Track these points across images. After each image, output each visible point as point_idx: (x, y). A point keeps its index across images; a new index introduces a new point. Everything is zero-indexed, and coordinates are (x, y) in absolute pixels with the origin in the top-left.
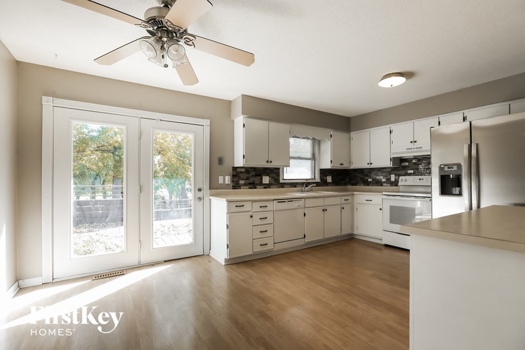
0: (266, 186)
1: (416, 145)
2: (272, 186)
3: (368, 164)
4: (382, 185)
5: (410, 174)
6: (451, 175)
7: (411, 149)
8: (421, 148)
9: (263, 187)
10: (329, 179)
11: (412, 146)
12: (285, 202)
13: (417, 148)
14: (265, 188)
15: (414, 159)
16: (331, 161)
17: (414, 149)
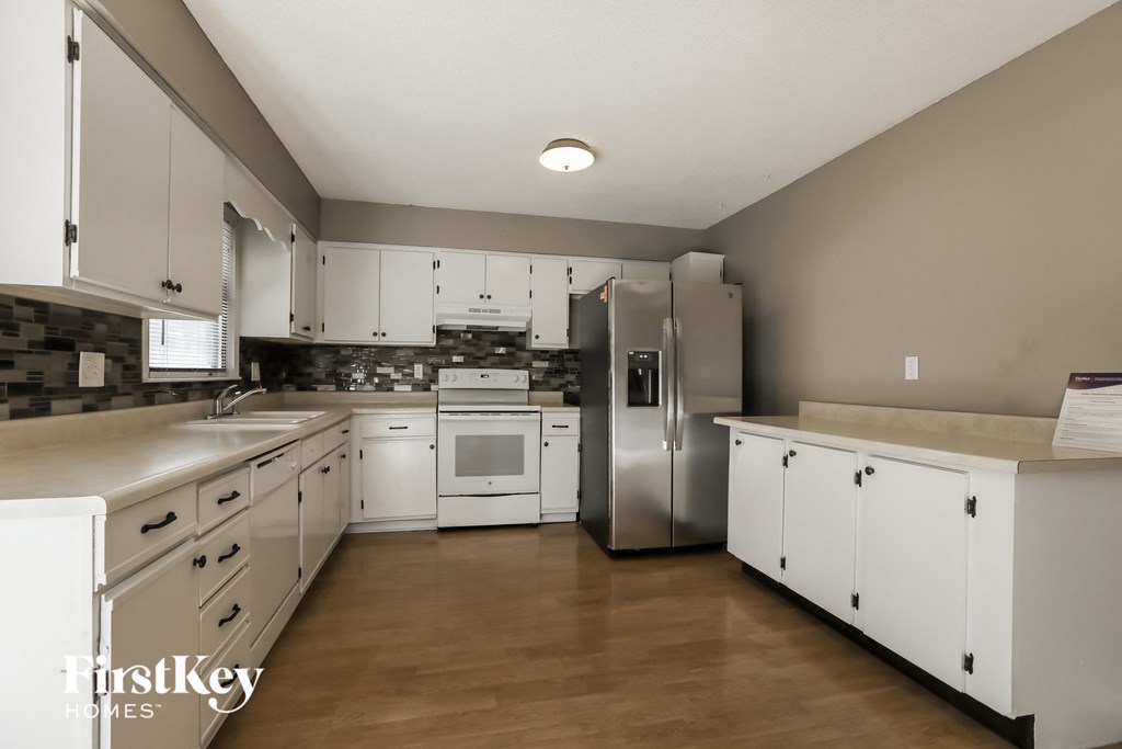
0: (89, 399)
1: (488, 305)
2: (115, 400)
3: (375, 334)
4: (391, 390)
5: (457, 365)
6: (640, 371)
7: (479, 311)
8: (499, 311)
9: (78, 403)
10: (255, 372)
11: (482, 304)
12: (269, 461)
13: (491, 311)
14: (87, 409)
15: (466, 332)
16: (292, 316)
17: (485, 311)
